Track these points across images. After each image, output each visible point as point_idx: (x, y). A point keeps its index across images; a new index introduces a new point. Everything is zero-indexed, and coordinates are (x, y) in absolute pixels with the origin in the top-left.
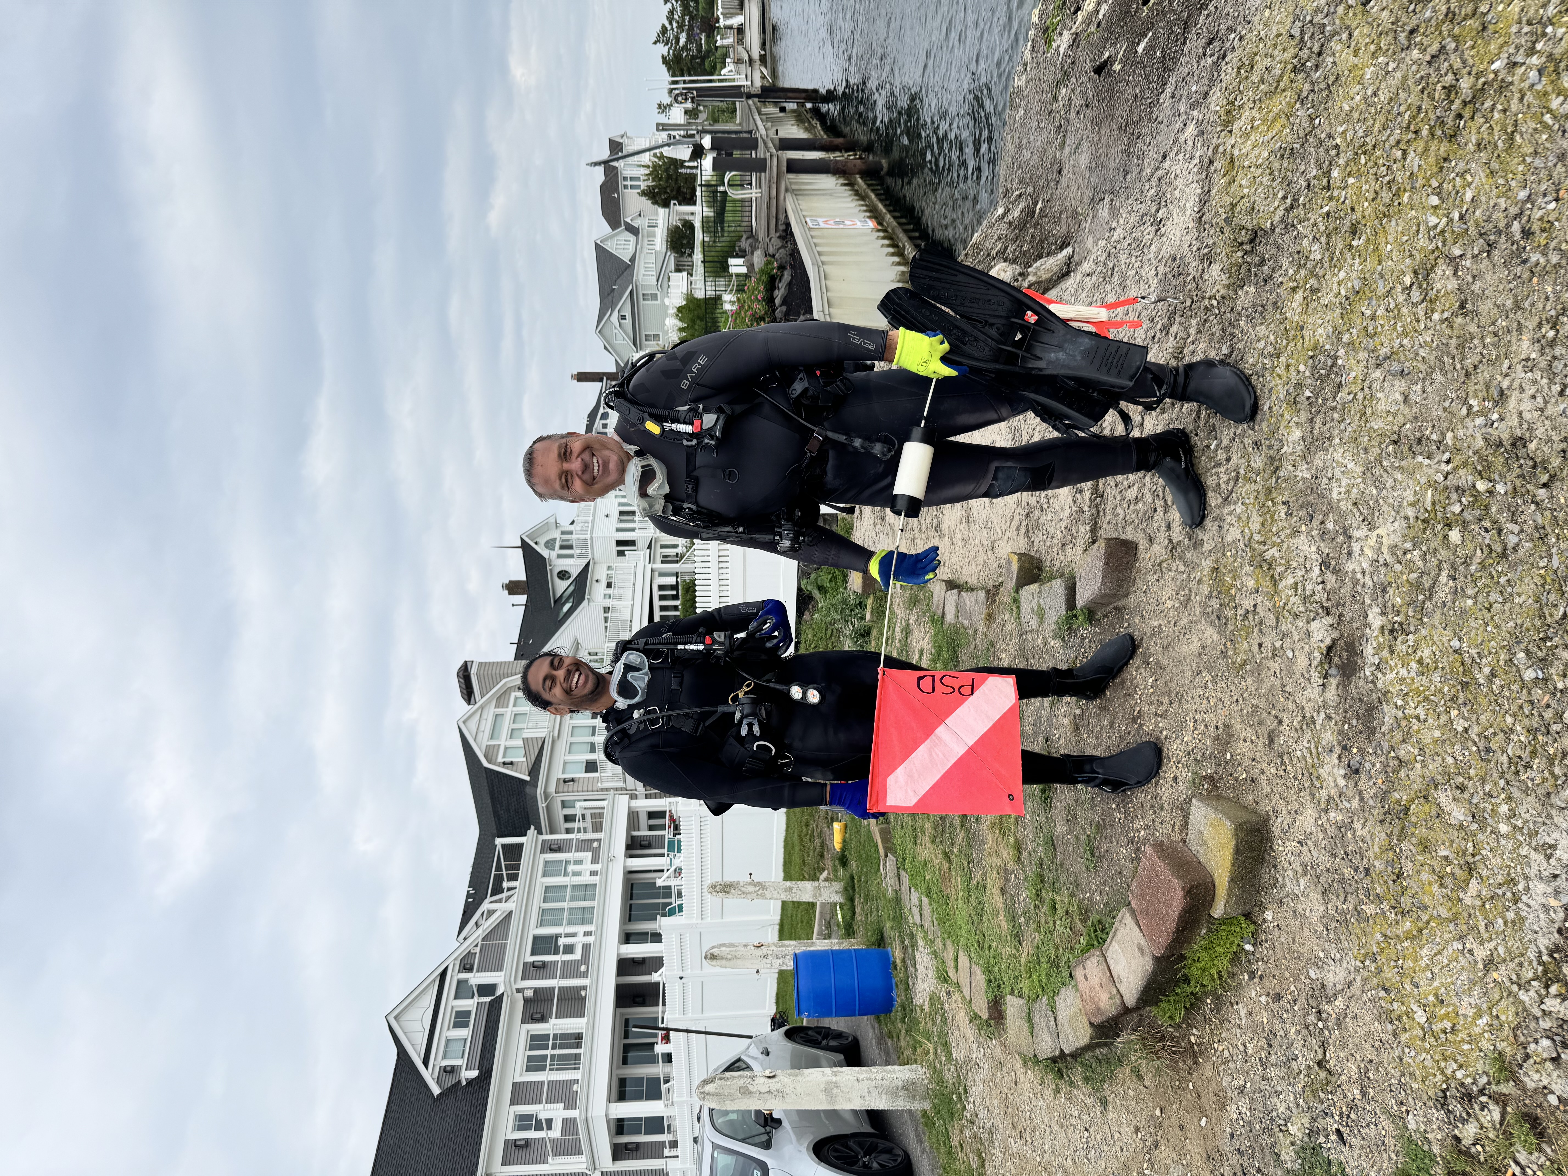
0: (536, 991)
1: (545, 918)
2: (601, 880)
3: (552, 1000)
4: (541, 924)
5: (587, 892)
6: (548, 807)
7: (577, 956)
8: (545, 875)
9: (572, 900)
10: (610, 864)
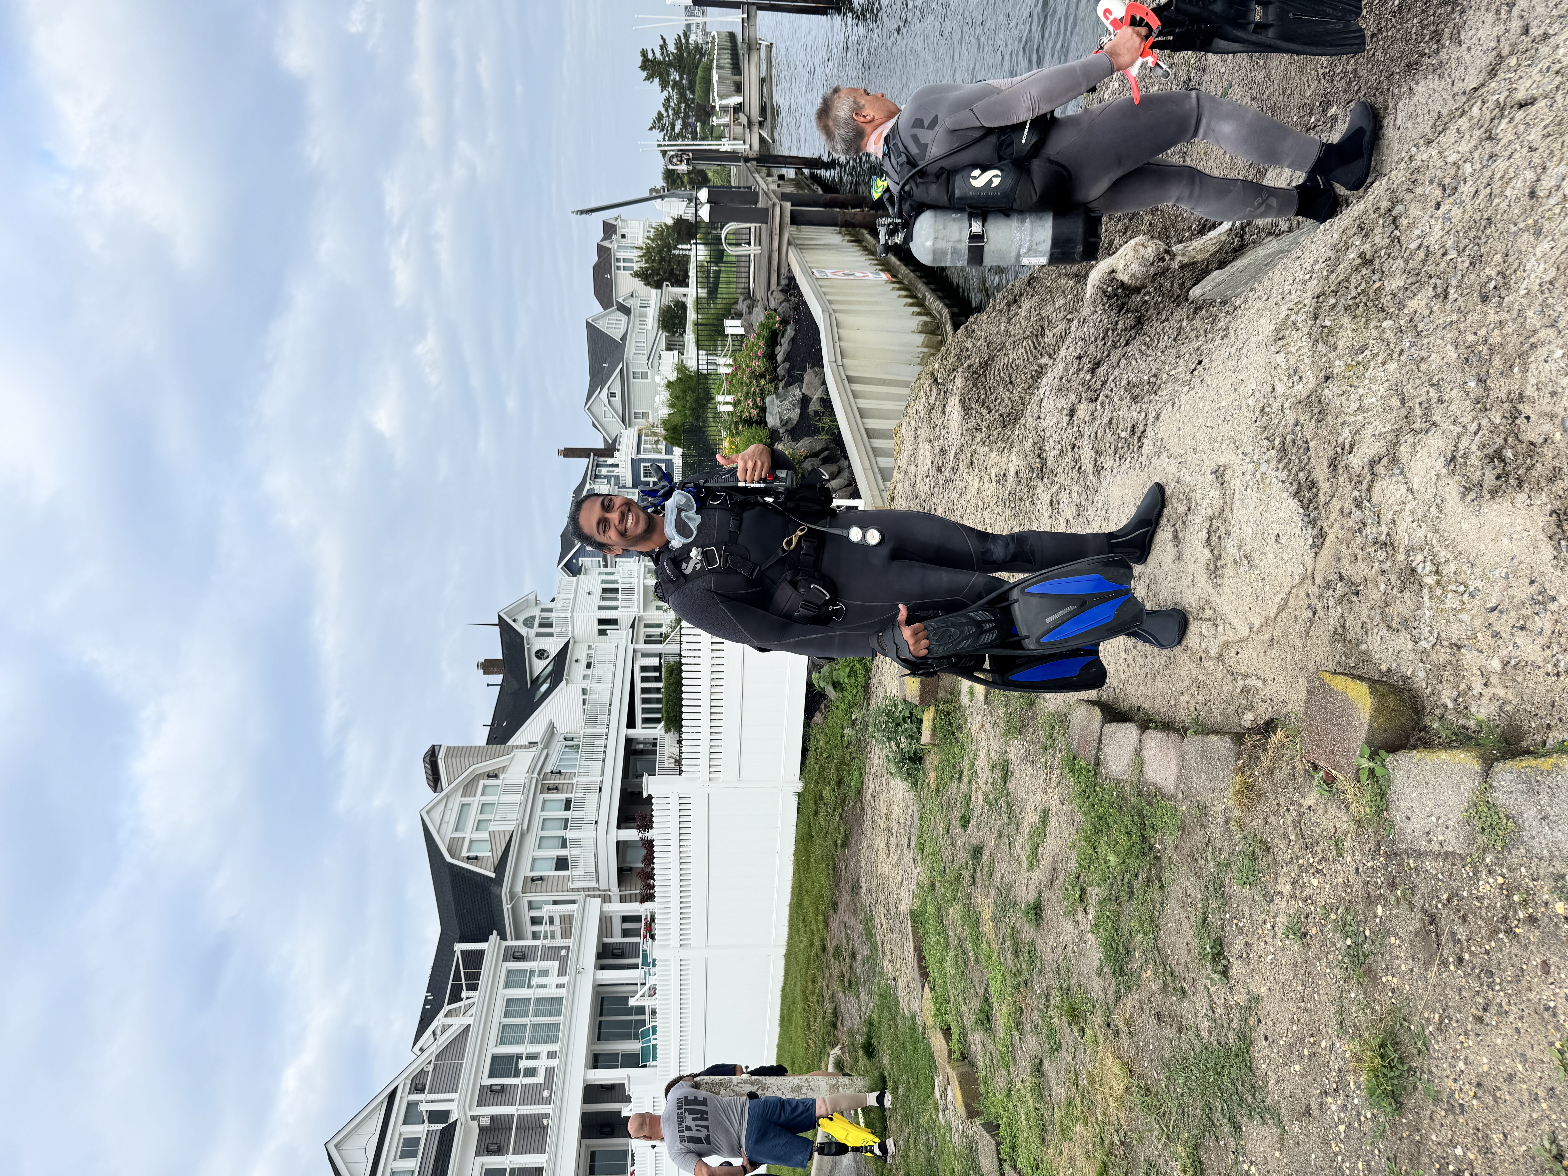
0: (493, 1118)
1: (507, 1034)
2: (568, 993)
3: (511, 1129)
4: (502, 1042)
5: (553, 1005)
6: (513, 908)
7: (539, 1079)
8: (506, 986)
9: (536, 1015)
10: (579, 976)
